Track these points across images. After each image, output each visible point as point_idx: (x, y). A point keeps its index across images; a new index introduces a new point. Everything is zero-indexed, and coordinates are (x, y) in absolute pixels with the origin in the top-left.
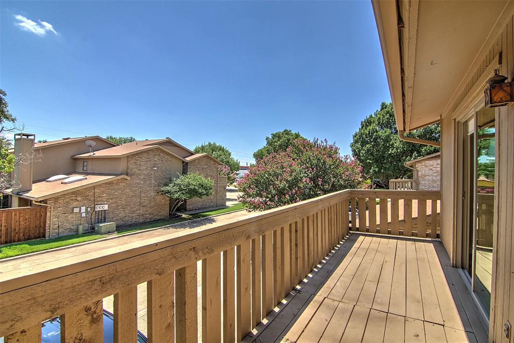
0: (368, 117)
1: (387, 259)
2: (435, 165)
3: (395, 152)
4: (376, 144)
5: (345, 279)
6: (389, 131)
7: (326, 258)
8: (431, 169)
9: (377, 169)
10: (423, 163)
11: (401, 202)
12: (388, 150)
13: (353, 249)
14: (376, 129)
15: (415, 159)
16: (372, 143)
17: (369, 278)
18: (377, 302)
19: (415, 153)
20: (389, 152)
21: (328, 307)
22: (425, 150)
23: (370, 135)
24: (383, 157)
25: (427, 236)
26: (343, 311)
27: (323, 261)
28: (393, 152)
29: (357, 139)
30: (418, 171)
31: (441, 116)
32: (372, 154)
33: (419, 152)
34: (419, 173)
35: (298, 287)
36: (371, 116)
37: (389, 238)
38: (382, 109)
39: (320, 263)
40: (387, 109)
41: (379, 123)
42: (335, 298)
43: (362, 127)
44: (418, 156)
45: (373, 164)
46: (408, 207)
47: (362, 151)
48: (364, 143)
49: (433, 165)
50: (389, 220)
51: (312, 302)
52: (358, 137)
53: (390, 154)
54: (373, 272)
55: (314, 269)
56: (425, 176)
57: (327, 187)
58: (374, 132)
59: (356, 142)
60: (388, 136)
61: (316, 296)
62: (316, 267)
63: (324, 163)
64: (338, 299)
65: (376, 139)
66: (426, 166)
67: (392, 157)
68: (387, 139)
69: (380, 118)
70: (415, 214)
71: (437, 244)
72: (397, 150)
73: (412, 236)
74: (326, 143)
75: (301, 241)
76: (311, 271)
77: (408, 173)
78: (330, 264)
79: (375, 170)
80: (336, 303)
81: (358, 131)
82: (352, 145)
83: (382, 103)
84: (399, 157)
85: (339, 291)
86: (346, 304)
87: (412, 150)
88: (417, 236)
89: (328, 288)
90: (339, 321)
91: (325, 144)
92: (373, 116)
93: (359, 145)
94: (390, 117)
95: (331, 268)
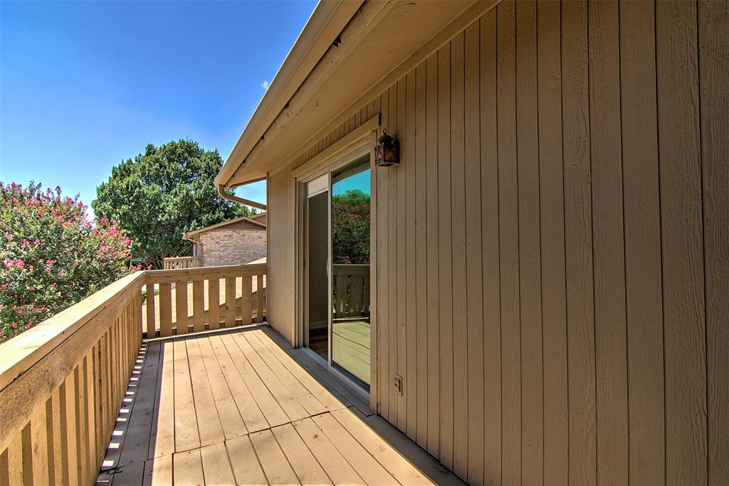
0: (125, 163)
1: (223, 363)
2: (222, 237)
3: (167, 220)
4: (138, 206)
5: (185, 413)
6: (158, 188)
7: (128, 393)
8: (218, 243)
9: (139, 244)
10: (209, 235)
11: (222, 282)
12: (157, 216)
13: (167, 366)
14: (139, 183)
15: (194, 229)
16: (133, 204)
17: (217, 397)
18: (249, 422)
19: (194, 222)
20: (159, 220)
21: (188, 465)
22: (207, 218)
23: (129, 190)
24: (149, 226)
25: (254, 321)
26: (215, 458)
27: (126, 400)
28: (164, 219)
29: (106, 195)
30: (202, 245)
31: (268, 173)
32: (131, 220)
33: (199, 221)
34: (204, 247)
35: (108, 463)
36: (130, 162)
37: (207, 335)
38: (148, 154)
39: (124, 405)
40: (155, 156)
41: (143, 174)
42: (190, 447)
43: (115, 177)
44: (198, 226)
45: (132, 235)
46: (231, 287)
47: (114, 215)
48: (117, 203)
49: (219, 238)
50: (206, 308)
51: (154, 474)
52: (107, 191)
53: (160, 222)
54: (216, 386)
55: (119, 420)
56: (211, 251)
57: (66, 274)
58: (136, 187)
59: (104, 199)
60: (158, 195)
61: (155, 460)
62: (120, 415)
63: (59, 230)
64: (194, 447)
65: (137, 197)
66: (212, 239)
67: (163, 226)
68: (156, 201)
69: (144, 167)
70: (239, 293)
71: (266, 328)
72: (170, 216)
73: (237, 325)
74: (59, 194)
75: (105, 373)
76: (116, 425)
77: (184, 249)
78: (142, 400)
79: (136, 246)
80: (196, 453)
81: (107, 181)
82: (96, 204)
83: (149, 146)
84: (171, 226)
85: (186, 434)
86: (211, 447)
87: (190, 217)
88: (241, 325)
89: (165, 437)
90: (219, 476)
91: (56, 195)
92: (134, 162)
93: (108, 205)
94: (161, 167)
95: (149, 405)
